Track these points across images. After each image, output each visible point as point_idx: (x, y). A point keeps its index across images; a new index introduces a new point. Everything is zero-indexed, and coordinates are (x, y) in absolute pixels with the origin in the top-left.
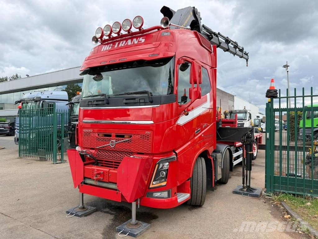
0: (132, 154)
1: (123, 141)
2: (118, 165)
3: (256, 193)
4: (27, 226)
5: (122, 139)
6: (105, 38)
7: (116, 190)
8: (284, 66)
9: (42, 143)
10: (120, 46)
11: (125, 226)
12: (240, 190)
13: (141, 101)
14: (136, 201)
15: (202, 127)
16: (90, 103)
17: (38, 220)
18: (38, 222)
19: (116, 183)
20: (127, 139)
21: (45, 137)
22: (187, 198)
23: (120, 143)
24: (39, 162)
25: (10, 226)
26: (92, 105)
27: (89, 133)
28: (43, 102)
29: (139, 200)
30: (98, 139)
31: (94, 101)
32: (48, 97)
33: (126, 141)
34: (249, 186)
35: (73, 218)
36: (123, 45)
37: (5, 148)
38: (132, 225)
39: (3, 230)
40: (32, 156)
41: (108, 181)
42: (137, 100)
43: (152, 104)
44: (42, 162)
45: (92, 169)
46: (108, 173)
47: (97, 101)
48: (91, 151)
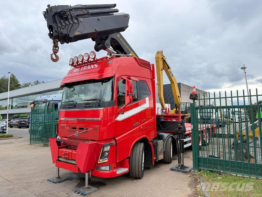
0: (88, 141)
1: (82, 132)
2: (77, 148)
3: (187, 170)
4: (20, 188)
5: (82, 131)
6: (75, 64)
7: (75, 165)
8: (242, 68)
9: (47, 133)
10: (84, 69)
11: (81, 190)
12: (176, 168)
13: (94, 105)
14: (88, 172)
15: (141, 121)
16: (65, 107)
17: (28, 185)
18: (28, 186)
19: (75, 160)
20: (85, 131)
21: (47, 129)
22: (125, 171)
23: (81, 133)
24: (43, 147)
25: (10, 187)
26: (66, 108)
27: (64, 127)
28: (49, 103)
29: (90, 172)
30: (69, 131)
31: (67, 106)
32: (53, 99)
33: (85, 132)
34: (183, 165)
35: (50, 184)
36: (85, 69)
37: (22, 137)
38: (85, 188)
39: (5, 189)
40: (39, 143)
41: (71, 159)
42: (91, 105)
43: (100, 107)
44: (45, 147)
45: (62, 151)
46: (71, 153)
47: (69, 105)
48: (65, 139)
